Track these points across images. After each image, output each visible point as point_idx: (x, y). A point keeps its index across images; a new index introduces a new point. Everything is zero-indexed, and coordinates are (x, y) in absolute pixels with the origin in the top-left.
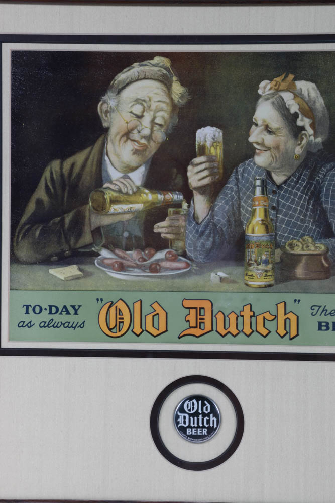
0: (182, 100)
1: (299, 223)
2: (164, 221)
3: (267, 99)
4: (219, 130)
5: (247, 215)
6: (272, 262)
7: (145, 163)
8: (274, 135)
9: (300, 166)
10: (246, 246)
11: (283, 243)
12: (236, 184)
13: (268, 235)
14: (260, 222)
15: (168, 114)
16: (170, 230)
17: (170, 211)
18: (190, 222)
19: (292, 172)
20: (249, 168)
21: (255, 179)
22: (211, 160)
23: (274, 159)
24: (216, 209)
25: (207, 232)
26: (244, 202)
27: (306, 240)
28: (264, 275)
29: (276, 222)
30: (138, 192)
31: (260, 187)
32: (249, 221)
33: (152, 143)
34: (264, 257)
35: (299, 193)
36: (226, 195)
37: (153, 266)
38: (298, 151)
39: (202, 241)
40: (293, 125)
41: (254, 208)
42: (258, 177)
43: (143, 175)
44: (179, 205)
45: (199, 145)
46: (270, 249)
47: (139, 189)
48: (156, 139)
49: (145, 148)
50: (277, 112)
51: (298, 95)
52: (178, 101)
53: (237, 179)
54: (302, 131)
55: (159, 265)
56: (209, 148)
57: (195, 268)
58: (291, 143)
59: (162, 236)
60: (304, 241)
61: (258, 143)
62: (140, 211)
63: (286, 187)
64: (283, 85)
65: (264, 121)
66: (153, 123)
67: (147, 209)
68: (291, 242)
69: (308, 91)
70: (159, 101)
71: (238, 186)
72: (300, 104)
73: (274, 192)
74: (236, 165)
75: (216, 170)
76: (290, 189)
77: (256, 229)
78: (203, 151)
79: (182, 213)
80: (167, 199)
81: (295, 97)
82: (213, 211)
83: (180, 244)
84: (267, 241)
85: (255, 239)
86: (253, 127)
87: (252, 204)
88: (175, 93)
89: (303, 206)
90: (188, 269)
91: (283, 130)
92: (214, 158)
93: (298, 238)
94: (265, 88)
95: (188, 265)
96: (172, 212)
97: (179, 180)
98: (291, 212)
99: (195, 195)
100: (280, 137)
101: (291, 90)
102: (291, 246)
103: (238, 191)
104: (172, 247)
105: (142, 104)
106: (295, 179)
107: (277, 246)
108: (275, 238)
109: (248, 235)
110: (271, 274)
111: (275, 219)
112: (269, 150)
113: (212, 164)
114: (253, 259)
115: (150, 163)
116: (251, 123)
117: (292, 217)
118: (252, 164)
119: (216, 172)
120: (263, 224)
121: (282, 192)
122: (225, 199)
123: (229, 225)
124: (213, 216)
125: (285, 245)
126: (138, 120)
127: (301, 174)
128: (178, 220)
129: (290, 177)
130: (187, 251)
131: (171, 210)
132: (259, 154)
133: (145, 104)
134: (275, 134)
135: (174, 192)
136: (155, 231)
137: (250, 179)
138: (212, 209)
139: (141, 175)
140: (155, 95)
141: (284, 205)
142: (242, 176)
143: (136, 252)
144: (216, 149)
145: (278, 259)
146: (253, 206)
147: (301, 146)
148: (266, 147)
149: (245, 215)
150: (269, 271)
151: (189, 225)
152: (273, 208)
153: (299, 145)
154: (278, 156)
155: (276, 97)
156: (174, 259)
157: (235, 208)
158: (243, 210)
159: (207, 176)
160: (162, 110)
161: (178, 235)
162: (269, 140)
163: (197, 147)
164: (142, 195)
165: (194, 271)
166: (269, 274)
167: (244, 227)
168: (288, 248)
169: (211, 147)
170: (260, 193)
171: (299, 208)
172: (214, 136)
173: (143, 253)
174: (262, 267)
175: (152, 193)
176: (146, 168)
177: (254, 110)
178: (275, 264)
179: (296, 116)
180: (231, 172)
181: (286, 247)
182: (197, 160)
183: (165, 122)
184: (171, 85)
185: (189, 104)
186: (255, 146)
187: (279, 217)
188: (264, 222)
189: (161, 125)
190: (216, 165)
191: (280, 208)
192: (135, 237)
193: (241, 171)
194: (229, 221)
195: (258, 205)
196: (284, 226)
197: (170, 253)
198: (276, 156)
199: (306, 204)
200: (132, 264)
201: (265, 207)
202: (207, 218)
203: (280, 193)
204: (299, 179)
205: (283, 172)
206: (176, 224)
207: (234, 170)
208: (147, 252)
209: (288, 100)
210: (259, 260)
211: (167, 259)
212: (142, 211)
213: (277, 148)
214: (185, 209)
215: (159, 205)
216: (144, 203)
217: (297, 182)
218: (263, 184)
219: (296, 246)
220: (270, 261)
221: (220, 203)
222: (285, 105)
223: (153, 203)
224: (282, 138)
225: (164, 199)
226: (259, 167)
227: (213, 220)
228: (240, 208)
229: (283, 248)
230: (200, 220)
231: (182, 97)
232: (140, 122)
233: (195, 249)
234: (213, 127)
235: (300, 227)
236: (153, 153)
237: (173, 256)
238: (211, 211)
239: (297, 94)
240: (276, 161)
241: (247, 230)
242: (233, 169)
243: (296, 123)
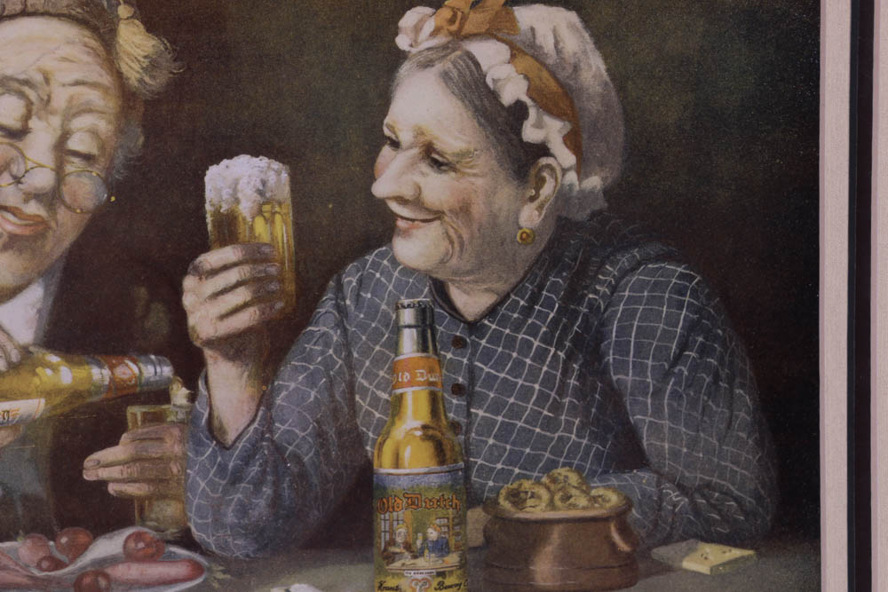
0: (153, 77)
1: (538, 430)
2: (117, 443)
3: (427, 64)
4: (276, 165)
5: (377, 415)
6: (457, 548)
7: (45, 274)
8: (453, 174)
9: (538, 261)
10: (377, 504)
11: (491, 489)
12: (340, 325)
13: (445, 468)
14: (419, 433)
15: (110, 122)
16: (135, 470)
17: (134, 415)
18: (198, 445)
19: (514, 280)
20: (378, 275)
21: (398, 308)
22: (256, 255)
23: (456, 245)
24: (278, 401)
25: (254, 469)
26: (366, 376)
27: (562, 478)
28: (435, 584)
29: (468, 432)
30: (25, 361)
31: (414, 330)
32: (383, 429)
33: (63, 214)
34: (433, 534)
35: (536, 343)
36: (309, 359)
37: (87, 580)
38: (530, 217)
39: (239, 495)
40: (510, 140)
41: (399, 391)
42: (406, 302)
43: (39, 311)
44: (160, 395)
45: (217, 213)
46: (451, 511)
47: (30, 353)
48: (75, 200)
49: (40, 229)
50: (460, 103)
51: (523, 49)
52: (141, 81)
53: (341, 310)
54: (539, 157)
55: (106, 576)
56: (249, 219)
57: (220, 576)
58: (506, 194)
59: (112, 489)
60: (554, 480)
61: (401, 200)
62: (35, 421)
63: (494, 326)
64: (476, 20)
65: (420, 132)
66: (61, 149)
67: (59, 411)
68: (515, 485)
69: (555, 37)
70: (77, 83)
71: (345, 331)
72: (530, 75)
73: (459, 343)
74: (336, 268)
75: (273, 286)
76: (507, 331)
77: (407, 454)
78: (228, 230)
79: (172, 418)
80: (123, 380)
81: (513, 56)
82: (270, 406)
83: (170, 510)
84: (440, 487)
85: (404, 483)
86: (386, 150)
87: (388, 382)
88: (129, 55)
89: (548, 381)
90: (199, 581)
91: (478, 157)
92: (266, 250)
93: (536, 474)
94: (417, 29)
95: (198, 569)
96: (139, 418)
97: (157, 320)
98: (512, 400)
99: (210, 361)
100: (473, 179)
101: (500, 35)
102: (517, 498)
103: (346, 344)
104: (143, 521)
105: (21, 95)
106: (522, 303)
107: (472, 498)
108: (467, 478)
109: (383, 471)
110: (457, 582)
111: (463, 420)
112: (439, 218)
113: (261, 268)
114: (399, 540)
115: (58, 275)
116: (376, 139)
117: (515, 413)
118: (385, 262)
119: (273, 292)
120: (427, 438)
121: (483, 342)
122: (306, 369)
123: (322, 445)
124: (269, 423)
125: (498, 496)
126: (11, 145)
127: (541, 288)
128: (160, 439)
129: (507, 296)
130: (193, 529)
131: (135, 411)
132: (406, 233)
133: (32, 95)
134: (455, 170)
135: (143, 358)
136: (89, 476)
137: (384, 307)
138: (265, 400)
139: (32, 313)
140: (65, 65)
141: (491, 379)
142: (358, 298)
143: (29, 542)
144: (270, 222)
145: (476, 538)
146: (394, 388)
147: (536, 203)
148: (428, 210)
149: (369, 414)
150: (451, 572)
151: (198, 453)
152: (458, 390)
153: (532, 199)
154: (466, 236)
155: (453, 56)
156: (154, 554)
157: (338, 397)
158: (364, 400)
159: (245, 306)
160: (90, 111)
161: (162, 483)
162: (437, 188)
163: (209, 219)
164: (39, 370)
165: (216, 585)
166: (449, 581)
167: (368, 448)
168: (505, 504)
169: (253, 218)
170: (415, 347)
171: (537, 387)
172: (264, 183)
173: (52, 543)
174: (428, 562)
175: (71, 362)
176: (46, 288)
177: (385, 101)
178: (467, 552)
179: (519, 111)
180: (323, 290)
181: (501, 501)
182: (211, 259)
183: (102, 148)
184: (113, 32)
185: (178, 88)
186: (395, 207)
187: (477, 415)
188: (431, 432)
189: (88, 158)
190: (273, 270)
191: (477, 389)
192: (26, 498)
193: (354, 284)
194: (320, 434)
195: (411, 384)
196: (491, 441)
197: (138, 537)
198: (460, 237)
199: (559, 374)
200: (19, 580)
201: (432, 388)
202: (252, 428)
203: (476, 345)
204: (534, 300)
205: (484, 281)
206: (154, 450)
207: (332, 283)
208: (64, 540)
209: (490, 68)
210: (419, 543)
211: (129, 556)
212: (41, 420)
213: (464, 210)
214: (181, 407)
215: (95, 399)
216: (47, 394)
217: (527, 312)
218: (424, 320)
219: (532, 497)
220: (452, 542)
221: (291, 382)
222: (485, 82)
223: (76, 395)
224: (480, 182)
225: (112, 380)
226: (409, 271)
227: (271, 431)
228: (352, 393)
229: (490, 505)
230: (231, 437)
231: (153, 65)
232: (17, 149)
233: (218, 523)
234: (257, 156)
235: (542, 443)
236: (66, 244)
237: (148, 545)
238: (262, 408)
239: (519, 45)
240: (462, 250)
241: (379, 456)
242: (327, 281)
243: (518, 132)
